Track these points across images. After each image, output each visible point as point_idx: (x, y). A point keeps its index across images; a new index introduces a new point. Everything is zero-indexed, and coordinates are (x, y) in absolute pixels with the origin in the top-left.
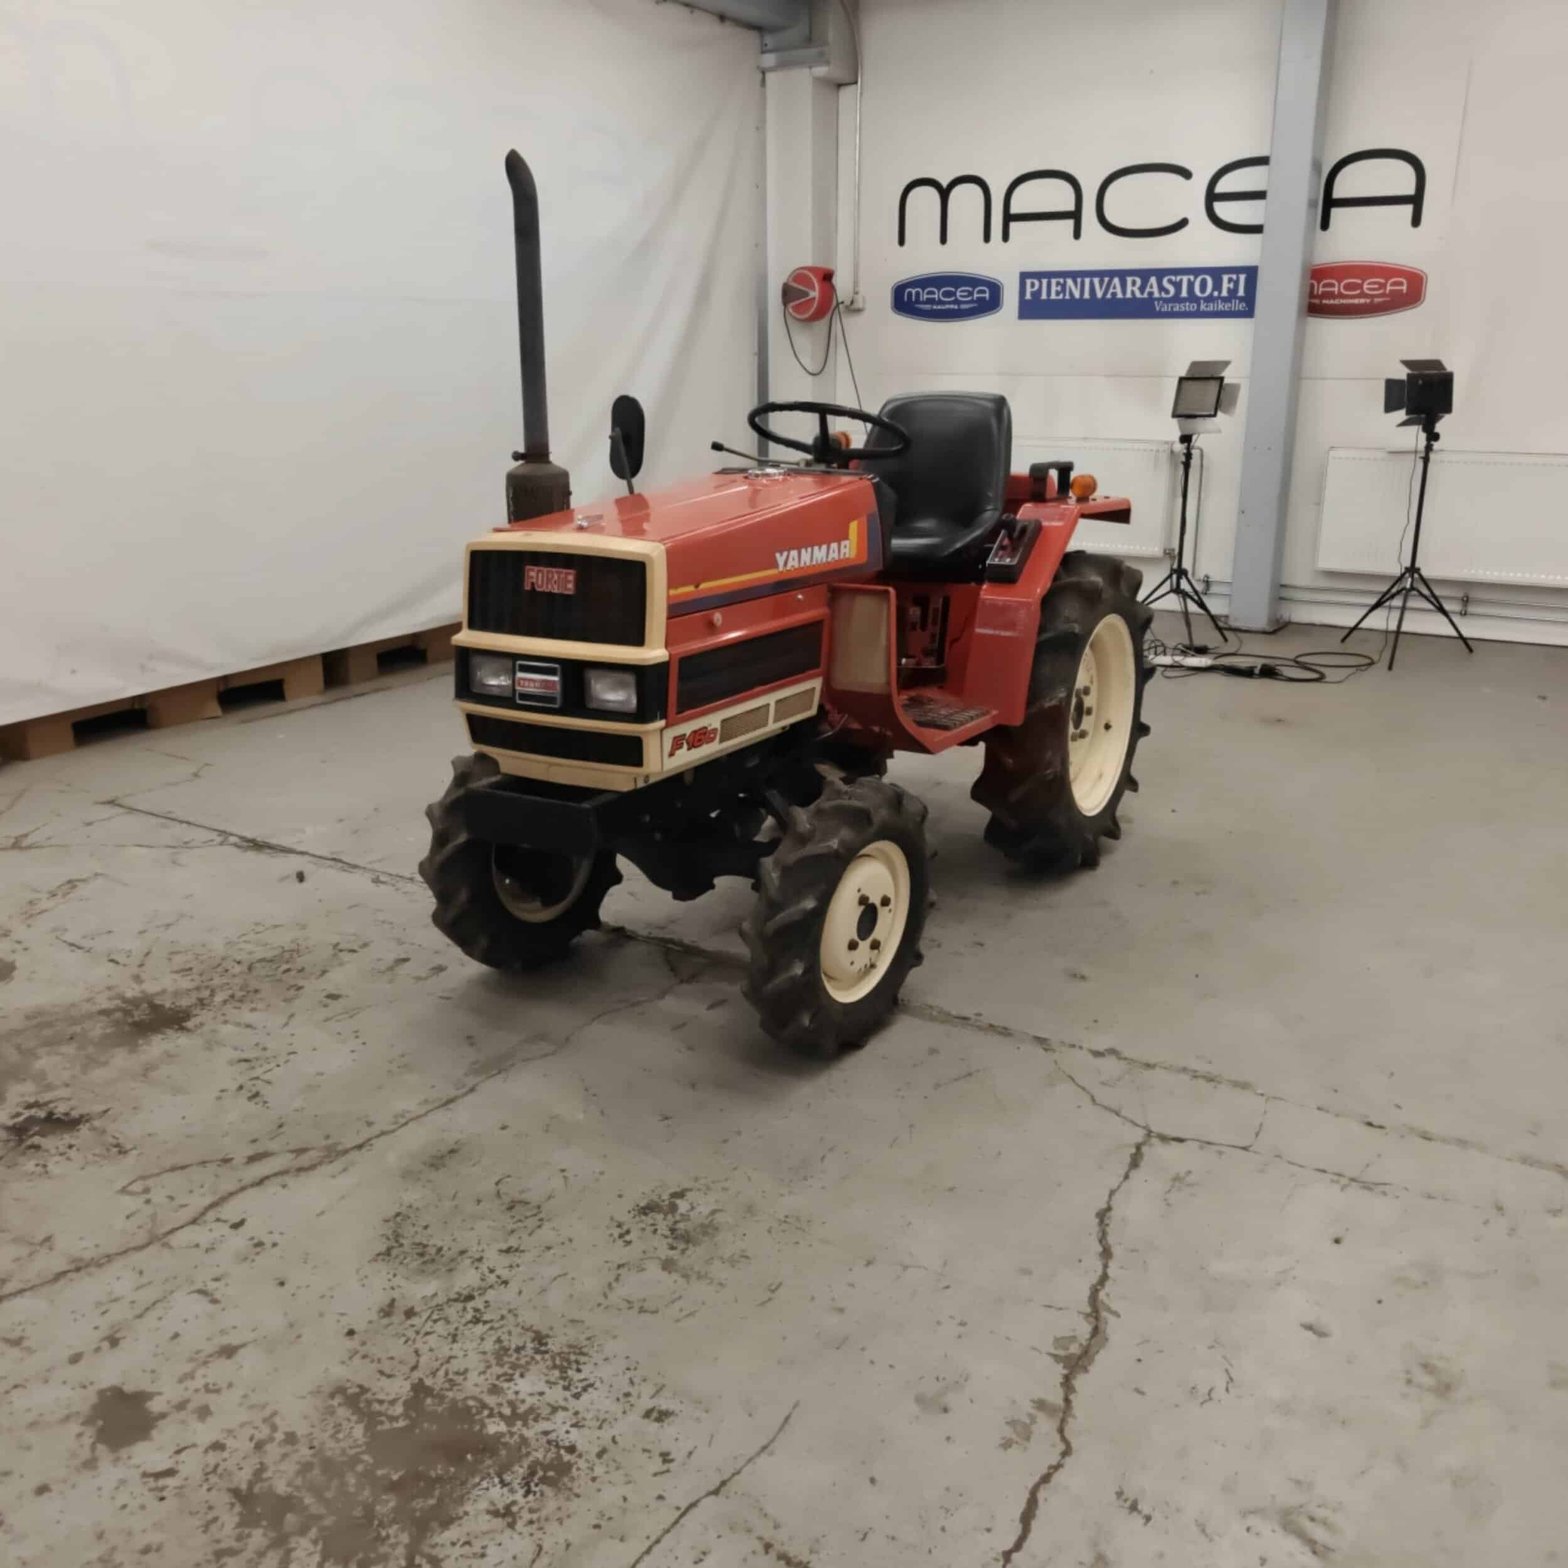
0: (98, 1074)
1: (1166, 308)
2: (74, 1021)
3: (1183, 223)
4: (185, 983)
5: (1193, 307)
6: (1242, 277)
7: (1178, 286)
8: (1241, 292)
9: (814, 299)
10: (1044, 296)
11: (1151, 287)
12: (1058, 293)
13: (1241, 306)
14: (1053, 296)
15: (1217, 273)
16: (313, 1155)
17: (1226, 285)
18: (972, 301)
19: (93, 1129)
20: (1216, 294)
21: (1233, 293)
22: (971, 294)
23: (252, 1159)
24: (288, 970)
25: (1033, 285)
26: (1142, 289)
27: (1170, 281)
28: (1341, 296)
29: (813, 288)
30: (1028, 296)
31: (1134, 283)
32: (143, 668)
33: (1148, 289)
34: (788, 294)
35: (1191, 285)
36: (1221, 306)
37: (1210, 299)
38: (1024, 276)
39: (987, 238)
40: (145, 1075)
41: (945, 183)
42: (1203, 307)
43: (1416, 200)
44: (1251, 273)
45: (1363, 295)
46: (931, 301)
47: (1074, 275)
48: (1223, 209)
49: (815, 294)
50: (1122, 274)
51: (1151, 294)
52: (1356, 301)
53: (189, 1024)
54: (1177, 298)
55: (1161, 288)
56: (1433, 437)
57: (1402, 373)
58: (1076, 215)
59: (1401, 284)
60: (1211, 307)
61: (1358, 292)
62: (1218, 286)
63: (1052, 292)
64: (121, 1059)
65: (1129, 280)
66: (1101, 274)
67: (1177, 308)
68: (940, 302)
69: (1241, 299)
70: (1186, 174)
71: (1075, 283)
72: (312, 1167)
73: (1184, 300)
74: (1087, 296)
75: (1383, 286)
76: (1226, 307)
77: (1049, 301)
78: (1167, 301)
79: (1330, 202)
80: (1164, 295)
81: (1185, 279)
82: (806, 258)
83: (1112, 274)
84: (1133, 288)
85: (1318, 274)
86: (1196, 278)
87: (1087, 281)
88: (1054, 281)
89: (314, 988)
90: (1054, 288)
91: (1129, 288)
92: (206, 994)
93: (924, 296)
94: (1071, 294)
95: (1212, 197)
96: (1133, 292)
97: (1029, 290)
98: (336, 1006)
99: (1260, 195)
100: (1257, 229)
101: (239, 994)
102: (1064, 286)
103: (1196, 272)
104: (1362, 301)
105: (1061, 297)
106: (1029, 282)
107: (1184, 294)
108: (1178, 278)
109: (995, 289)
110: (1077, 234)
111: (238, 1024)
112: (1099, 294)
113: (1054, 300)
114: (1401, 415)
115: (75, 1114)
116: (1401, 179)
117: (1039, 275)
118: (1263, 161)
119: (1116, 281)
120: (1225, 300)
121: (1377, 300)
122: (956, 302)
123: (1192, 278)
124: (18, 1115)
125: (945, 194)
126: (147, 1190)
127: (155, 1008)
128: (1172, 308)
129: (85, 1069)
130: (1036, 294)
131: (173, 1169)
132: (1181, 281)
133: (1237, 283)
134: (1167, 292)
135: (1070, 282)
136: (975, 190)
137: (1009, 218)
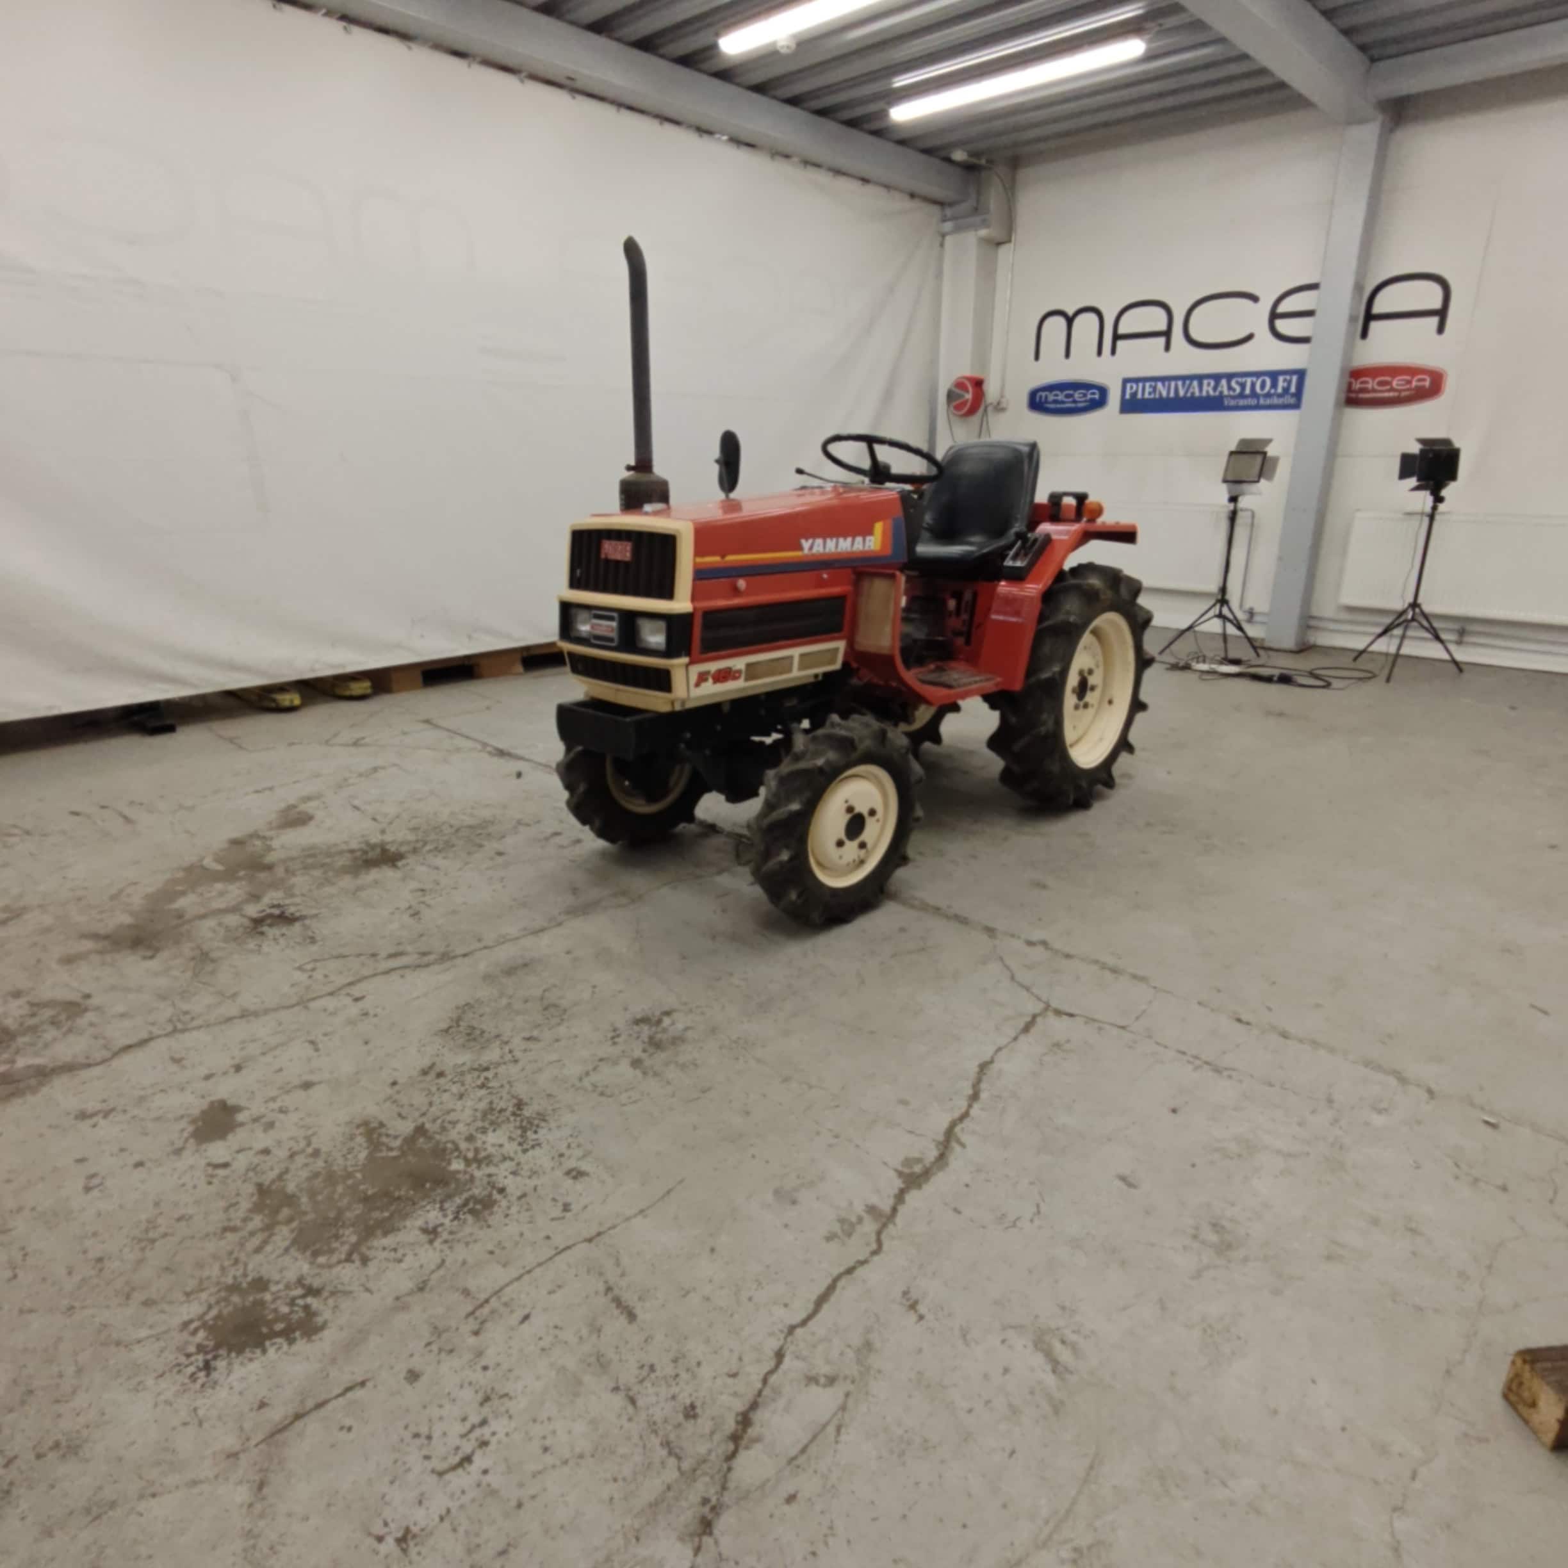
0: (328, 890)
1: (1233, 403)
2: (329, 855)
3: (1250, 337)
4: (411, 837)
5: (1253, 402)
6: (1295, 378)
7: (1243, 386)
8: (1293, 389)
9: (967, 401)
10: (1139, 396)
11: (1222, 387)
12: (1150, 393)
13: (1292, 401)
14: (1147, 396)
15: (1274, 375)
16: (432, 957)
17: (1281, 384)
18: (1085, 401)
19: (304, 925)
20: (1273, 391)
21: (1286, 390)
22: (1085, 395)
23: (392, 956)
24: (480, 834)
25: (1131, 388)
26: (1215, 389)
27: (1237, 383)
28: (1374, 391)
29: (967, 391)
30: (1128, 396)
31: (1209, 384)
32: (470, 637)
33: (1219, 389)
34: (950, 396)
35: (1253, 385)
36: (1276, 401)
37: (1268, 395)
38: (1126, 381)
39: (1100, 353)
40: (354, 894)
41: (1070, 312)
42: (1262, 401)
43: (1442, 314)
44: (1301, 374)
45: (1392, 390)
46: (1055, 402)
47: (1163, 379)
48: (1282, 326)
49: (969, 396)
50: (1200, 378)
51: (1221, 392)
52: (1386, 395)
53: (400, 864)
54: (1242, 396)
55: (1230, 388)
56: (1438, 499)
57: (1415, 448)
58: (1167, 334)
59: (1424, 380)
60: (1268, 402)
61: (1388, 387)
62: (1274, 385)
63: (1145, 392)
64: (347, 882)
65: (1205, 382)
66: (1184, 378)
67: (1242, 402)
68: (1063, 402)
69: (1293, 395)
70: (1254, 298)
71: (1164, 385)
72: (427, 965)
73: (1246, 397)
74: (1172, 395)
75: (1409, 382)
76: (1280, 401)
77: (1143, 399)
78: (1233, 398)
79: (1369, 317)
80: (1232, 393)
81: (1249, 381)
82: (966, 370)
83: (1192, 378)
84: (1208, 389)
85: (1356, 374)
86: (1257, 380)
87: (1173, 384)
88: (1147, 385)
89: (492, 846)
90: (1148, 390)
91: (1205, 388)
92: (419, 845)
93: (1051, 398)
94: (1160, 394)
95: (1274, 316)
96: (1208, 392)
97: (1128, 392)
98: (500, 860)
99: (1309, 313)
100: (1305, 340)
101: (441, 846)
102: (1155, 389)
103: (1258, 374)
104: (1391, 394)
105: (1152, 396)
106: (1128, 386)
107: (1248, 391)
108: (1244, 380)
109: (1103, 391)
110: (1167, 347)
111: (429, 866)
112: (1182, 393)
113: (1148, 400)
114: (1413, 482)
115: (298, 914)
116: (1431, 296)
117: (1137, 380)
118: (1314, 287)
119: (1195, 383)
120: (1280, 396)
121: (1404, 394)
122: (1075, 402)
123: (1254, 379)
124: (263, 911)
125: (1070, 321)
126: (313, 970)
127: (384, 851)
128: (1238, 402)
129: (320, 886)
130: (1134, 395)
131: (337, 957)
132: (1246, 382)
133: (1289, 382)
134: (1234, 390)
135: (1159, 385)
136: (1092, 318)
137: (1117, 337)
